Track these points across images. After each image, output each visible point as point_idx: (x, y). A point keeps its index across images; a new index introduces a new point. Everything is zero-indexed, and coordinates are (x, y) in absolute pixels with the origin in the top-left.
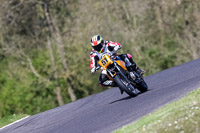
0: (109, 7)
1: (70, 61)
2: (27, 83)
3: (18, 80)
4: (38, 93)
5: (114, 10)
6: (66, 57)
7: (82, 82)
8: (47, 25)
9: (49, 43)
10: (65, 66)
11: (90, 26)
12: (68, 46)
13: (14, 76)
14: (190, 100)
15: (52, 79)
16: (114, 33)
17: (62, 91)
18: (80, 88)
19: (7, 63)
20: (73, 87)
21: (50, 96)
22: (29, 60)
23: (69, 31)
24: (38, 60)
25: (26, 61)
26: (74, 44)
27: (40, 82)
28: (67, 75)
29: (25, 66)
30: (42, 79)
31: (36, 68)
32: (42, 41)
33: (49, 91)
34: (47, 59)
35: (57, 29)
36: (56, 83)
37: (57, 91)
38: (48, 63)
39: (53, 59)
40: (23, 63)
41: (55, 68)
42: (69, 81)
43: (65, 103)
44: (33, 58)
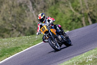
1: (89, 5)
2: (68, 15)
3: (64, 13)
4: (74, 20)
6: (88, 2)
7: (95, 15)
10: (87, 7)
13: (62, 11)
15: (81, 13)
17: (85, 19)
18: (94, 18)
19: (59, 5)
20: (90, 17)
21: (79, 22)
22: (70, 3)
24: (74, 4)
25: (68, 4)
27: (75, 14)
28: (88, 11)
29: (67, 6)
30: (76, 13)
31: (73, 7)
33: (79, 19)
34: (78, 3)
36: (82, 15)
38: (79, 5)
39: (81, 3)
40: (67, 5)
42: (89, 14)
43: (87, 25)
44: (72, 2)
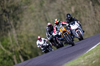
0: (38, 15)
5: (41, 16)
8: (8, 25)
9: (9, 34)
11: (29, 25)
12: (19, 35)
14: (80, 60)
16: (41, 28)
23: (19, 27)
26: (22, 34)
32: (6, 33)
35: (13, 26)
37: (14, 57)
41: (12, 46)
